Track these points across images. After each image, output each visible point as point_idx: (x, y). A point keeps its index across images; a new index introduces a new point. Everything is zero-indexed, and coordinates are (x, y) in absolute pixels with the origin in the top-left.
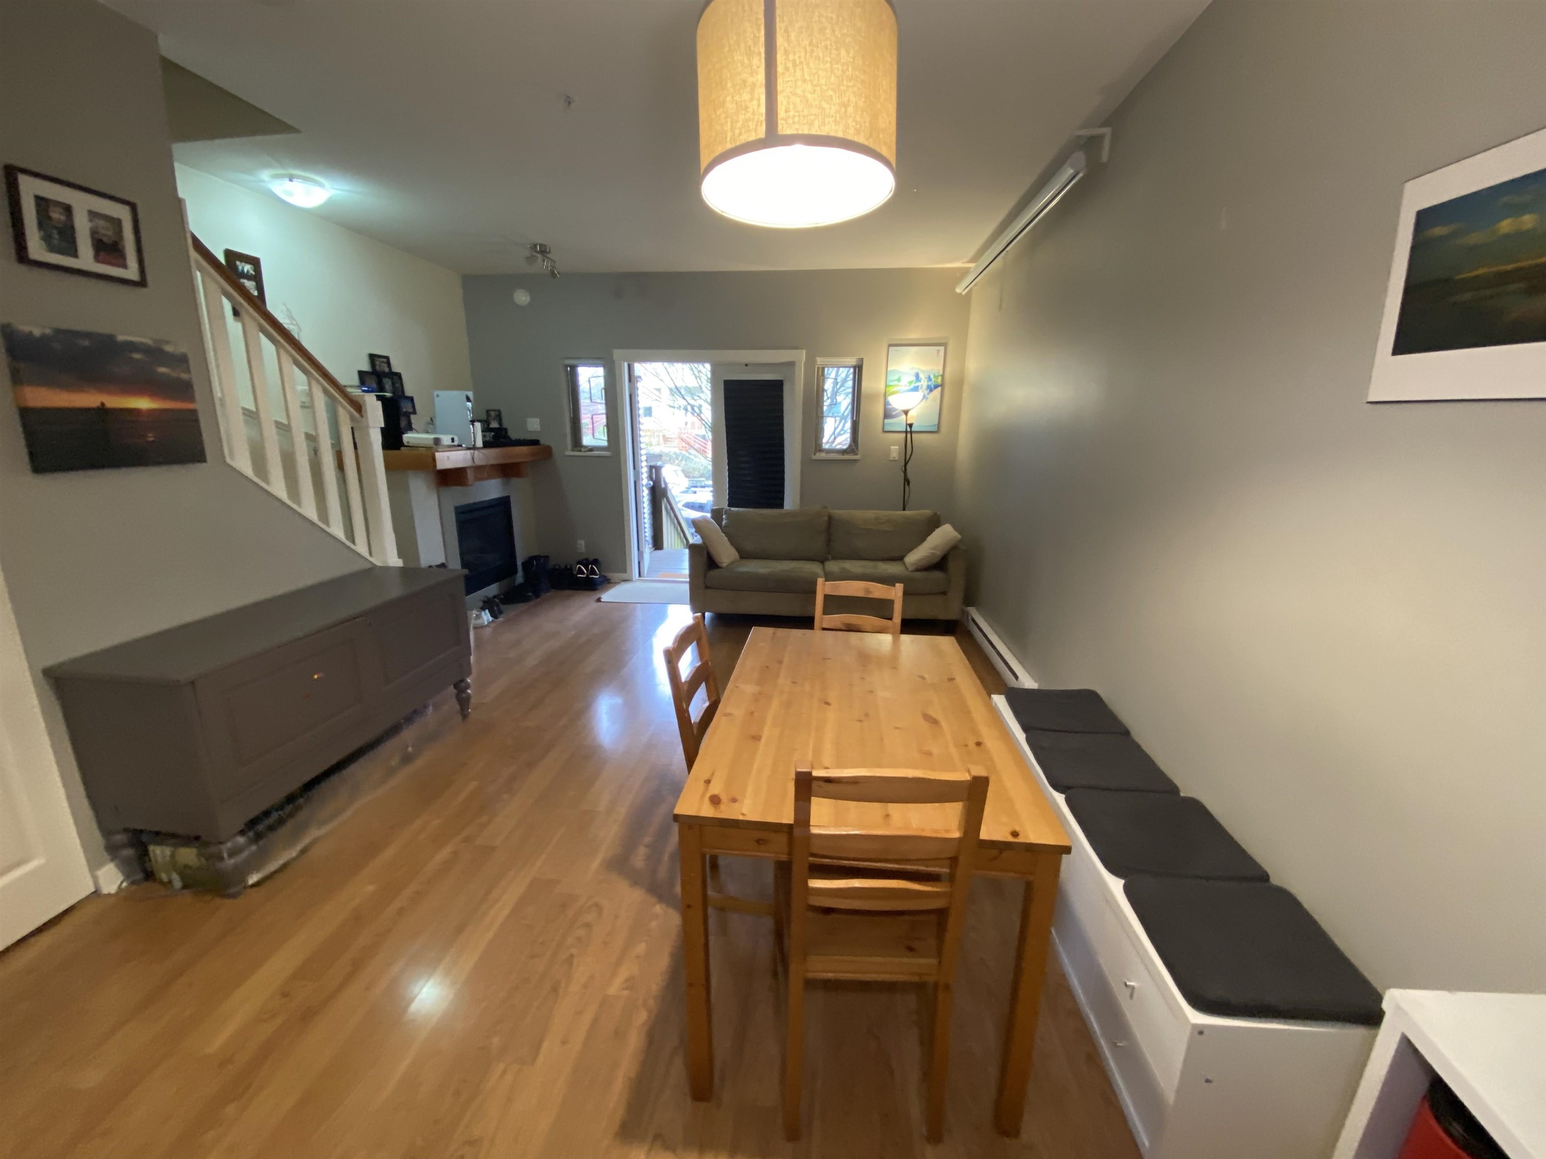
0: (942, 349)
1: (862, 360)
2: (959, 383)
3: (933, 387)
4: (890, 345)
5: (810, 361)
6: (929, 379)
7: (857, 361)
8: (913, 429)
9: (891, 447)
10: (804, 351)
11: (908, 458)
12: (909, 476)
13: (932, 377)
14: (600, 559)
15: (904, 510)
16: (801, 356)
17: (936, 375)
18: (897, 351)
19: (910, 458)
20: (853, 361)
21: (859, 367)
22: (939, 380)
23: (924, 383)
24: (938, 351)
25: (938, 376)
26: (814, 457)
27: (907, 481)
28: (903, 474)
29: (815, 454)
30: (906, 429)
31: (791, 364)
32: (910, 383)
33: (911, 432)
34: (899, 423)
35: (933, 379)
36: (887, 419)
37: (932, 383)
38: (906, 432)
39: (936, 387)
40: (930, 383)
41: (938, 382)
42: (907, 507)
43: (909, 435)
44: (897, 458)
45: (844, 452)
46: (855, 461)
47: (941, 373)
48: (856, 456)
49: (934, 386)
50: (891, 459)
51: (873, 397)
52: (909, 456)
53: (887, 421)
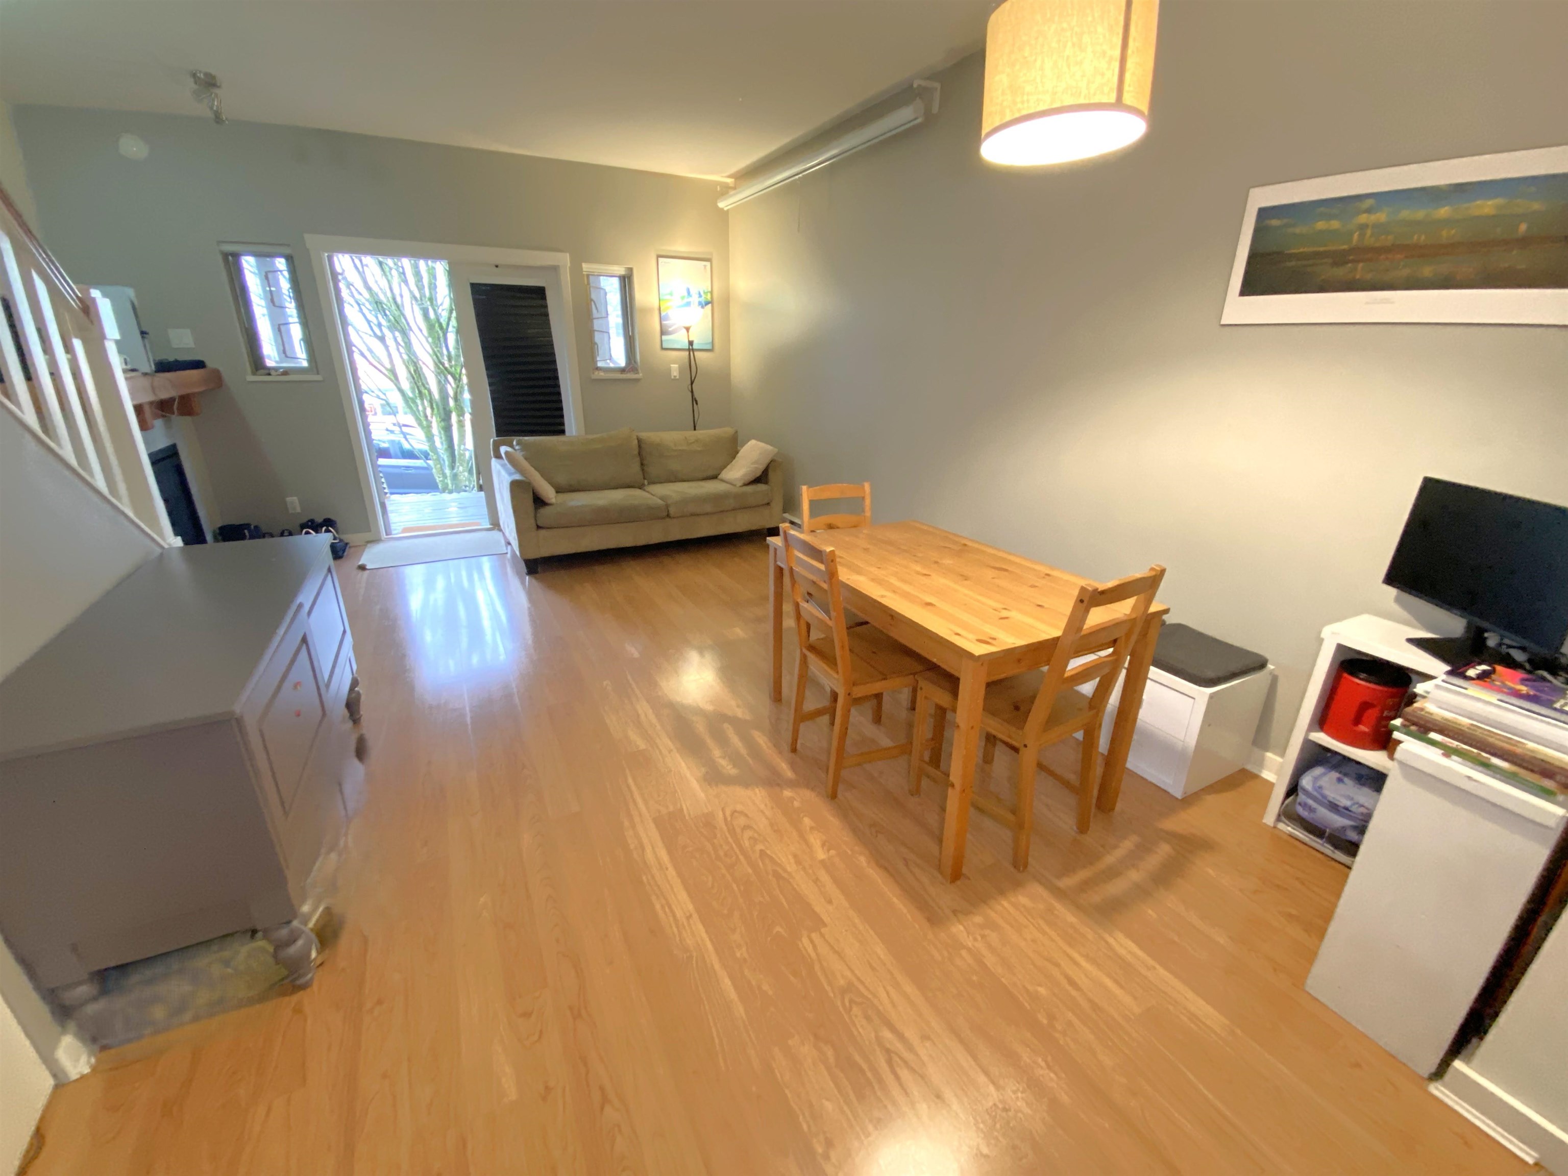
0: (708, 264)
1: (630, 270)
2: (726, 300)
3: (704, 304)
4: (659, 256)
5: (576, 269)
6: (700, 296)
7: (626, 271)
8: (695, 347)
9: (672, 365)
10: (568, 255)
11: (693, 378)
12: (696, 395)
13: (702, 293)
14: (332, 517)
15: (695, 429)
16: (564, 260)
17: (706, 291)
18: (665, 262)
19: (695, 378)
20: (621, 270)
21: (628, 277)
22: (709, 297)
23: (695, 299)
24: (705, 266)
25: (707, 292)
26: (594, 377)
27: (694, 401)
28: (690, 394)
29: (593, 373)
30: (689, 347)
31: (555, 269)
32: (683, 298)
33: (693, 350)
34: (679, 339)
35: (704, 296)
36: (663, 335)
37: (702, 300)
38: (689, 350)
39: (707, 303)
40: (700, 299)
41: (707, 299)
42: (697, 428)
43: (691, 353)
44: (678, 377)
45: (622, 370)
46: (637, 380)
47: (710, 290)
48: (636, 375)
49: (705, 302)
50: (673, 377)
51: (647, 311)
52: (694, 375)
53: (664, 338)
